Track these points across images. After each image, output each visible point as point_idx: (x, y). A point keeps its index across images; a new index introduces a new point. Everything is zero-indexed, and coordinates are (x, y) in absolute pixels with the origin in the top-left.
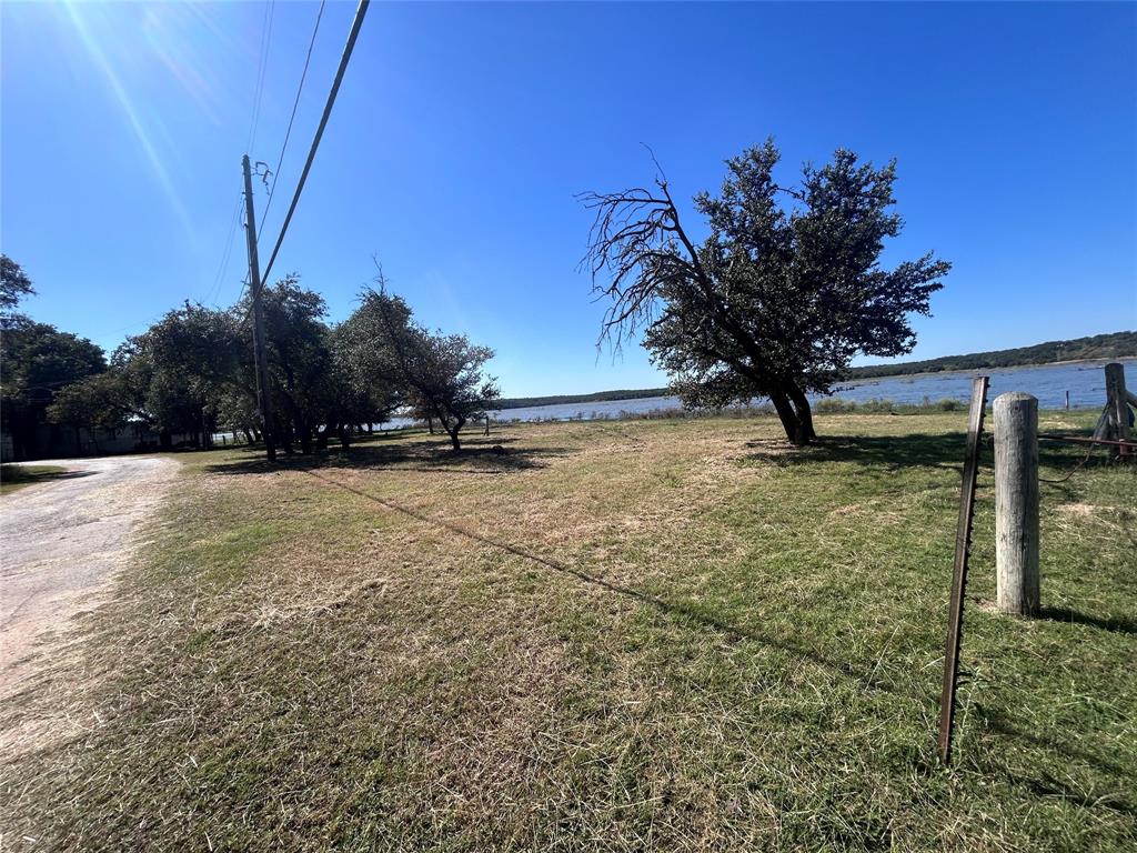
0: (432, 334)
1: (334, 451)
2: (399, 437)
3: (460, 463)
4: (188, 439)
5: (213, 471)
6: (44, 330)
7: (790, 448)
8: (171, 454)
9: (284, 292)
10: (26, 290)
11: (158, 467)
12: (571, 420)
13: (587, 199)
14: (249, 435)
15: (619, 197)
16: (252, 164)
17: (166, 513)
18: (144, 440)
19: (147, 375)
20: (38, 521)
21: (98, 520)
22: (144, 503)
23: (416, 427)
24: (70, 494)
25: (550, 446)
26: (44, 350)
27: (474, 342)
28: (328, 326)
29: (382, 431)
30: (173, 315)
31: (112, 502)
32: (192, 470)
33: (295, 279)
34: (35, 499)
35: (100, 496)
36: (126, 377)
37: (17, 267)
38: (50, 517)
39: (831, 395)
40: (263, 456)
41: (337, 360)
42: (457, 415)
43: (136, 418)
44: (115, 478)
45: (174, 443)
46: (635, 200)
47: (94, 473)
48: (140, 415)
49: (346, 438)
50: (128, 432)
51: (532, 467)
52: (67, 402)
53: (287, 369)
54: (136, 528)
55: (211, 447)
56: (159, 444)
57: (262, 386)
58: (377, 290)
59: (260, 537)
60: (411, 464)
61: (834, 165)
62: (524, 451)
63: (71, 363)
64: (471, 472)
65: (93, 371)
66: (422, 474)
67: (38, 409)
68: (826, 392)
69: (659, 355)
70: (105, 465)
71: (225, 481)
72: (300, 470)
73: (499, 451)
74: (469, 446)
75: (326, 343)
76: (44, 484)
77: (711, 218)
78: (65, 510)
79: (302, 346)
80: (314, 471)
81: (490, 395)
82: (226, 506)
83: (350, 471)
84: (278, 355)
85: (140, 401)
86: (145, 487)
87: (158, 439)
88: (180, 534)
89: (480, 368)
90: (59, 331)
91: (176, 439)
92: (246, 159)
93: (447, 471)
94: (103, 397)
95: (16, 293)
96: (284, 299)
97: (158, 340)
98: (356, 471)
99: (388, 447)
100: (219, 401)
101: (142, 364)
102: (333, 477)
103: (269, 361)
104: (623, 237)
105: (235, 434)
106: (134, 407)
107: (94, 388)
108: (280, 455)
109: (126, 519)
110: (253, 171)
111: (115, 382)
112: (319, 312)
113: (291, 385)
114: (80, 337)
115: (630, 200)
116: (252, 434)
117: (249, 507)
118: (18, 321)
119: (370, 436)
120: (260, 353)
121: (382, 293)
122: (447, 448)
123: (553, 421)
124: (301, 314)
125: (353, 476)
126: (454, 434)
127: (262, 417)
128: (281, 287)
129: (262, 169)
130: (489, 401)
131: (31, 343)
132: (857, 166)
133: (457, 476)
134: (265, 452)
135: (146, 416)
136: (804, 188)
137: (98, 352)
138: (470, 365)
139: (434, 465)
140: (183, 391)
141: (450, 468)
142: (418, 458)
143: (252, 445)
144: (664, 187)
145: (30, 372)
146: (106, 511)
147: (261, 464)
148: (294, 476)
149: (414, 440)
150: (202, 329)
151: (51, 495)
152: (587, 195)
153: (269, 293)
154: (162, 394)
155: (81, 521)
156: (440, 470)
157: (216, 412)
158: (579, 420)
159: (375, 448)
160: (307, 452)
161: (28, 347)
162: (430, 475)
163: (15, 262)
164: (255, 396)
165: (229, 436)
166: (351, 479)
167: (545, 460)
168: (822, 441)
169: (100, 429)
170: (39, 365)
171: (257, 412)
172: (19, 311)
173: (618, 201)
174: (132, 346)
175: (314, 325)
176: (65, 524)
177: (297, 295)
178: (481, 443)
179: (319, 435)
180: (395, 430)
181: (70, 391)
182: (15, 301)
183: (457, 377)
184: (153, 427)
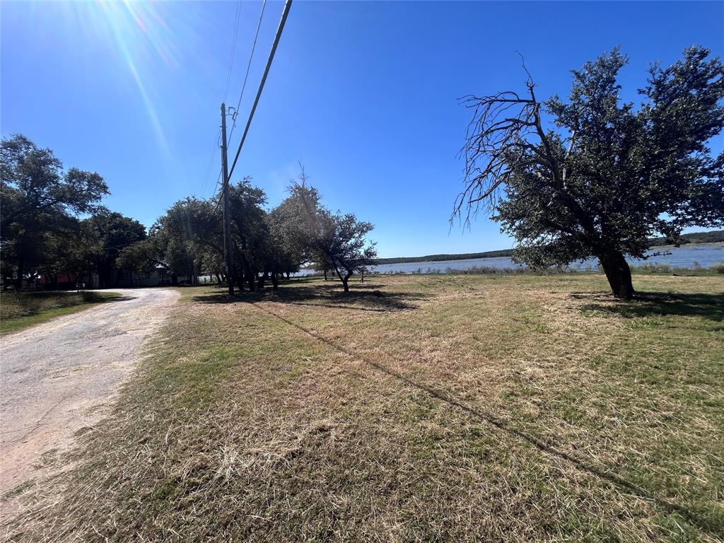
0: (333, 214)
1: (268, 290)
2: (306, 282)
3: (352, 302)
4: (186, 279)
5: (197, 301)
6: (115, 216)
7: (617, 301)
8: (177, 288)
9: (242, 188)
10: (106, 192)
11: (168, 295)
12: (414, 274)
13: (468, 100)
14: (219, 278)
15: (493, 98)
16: (227, 109)
17: (167, 331)
18: (164, 279)
19: (166, 241)
20: (93, 330)
21: (125, 333)
22: (155, 322)
23: (315, 275)
24: (117, 312)
25: (411, 292)
26: (116, 227)
27: (360, 219)
28: (266, 211)
29: (294, 277)
30: (179, 204)
31: (138, 319)
32: (185, 299)
33: (249, 180)
34: (98, 314)
35: (134, 313)
36: (156, 243)
37: (102, 179)
38: (99, 328)
39: (645, 258)
40: (227, 291)
41: (272, 232)
42: (347, 269)
43: (160, 266)
44: (145, 302)
45: (179, 281)
46: (506, 101)
47: (135, 298)
48: (162, 264)
49: (275, 281)
50: (156, 274)
51: (407, 307)
52: (125, 256)
53: (242, 237)
54: (146, 342)
55: (198, 284)
56: (171, 281)
57: (227, 247)
58: (300, 184)
59: (224, 358)
60: (318, 301)
61: (684, 61)
62: (396, 295)
63: (129, 234)
64: (362, 309)
65: (139, 239)
66: (329, 309)
67: (112, 260)
68: (641, 256)
69: (508, 226)
70: (141, 293)
71: (204, 307)
72: (248, 302)
73: (378, 294)
74: (353, 290)
75: (266, 220)
76: (107, 304)
77: (557, 117)
78: (110, 323)
79: (251, 222)
80: (257, 303)
81: (371, 255)
82: (202, 328)
83: (280, 304)
84: (238, 229)
85: (162, 256)
86: (158, 310)
87: (170, 279)
88: (171, 350)
89: (363, 237)
90: (124, 216)
91: (180, 279)
92: (223, 106)
93: (345, 307)
94: (144, 255)
95: (101, 194)
96: (242, 192)
97: (170, 219)
98: (284, 305)
99: (301, 288)
100: (203, 257)
101: (164, 235)
102: (270, 308)
103: (232, 232)
104: (492, 131)
105: (211, 277)
106: (158, 260)
107: (139, 248)
108: (236, 291)
109: (141, 334)
110: (227, 113)
111: (150, 245)
112: (262, 201)
113: (244, 247)
114: (134, 220)
115: (501, 101)
116: (220, 276)
117: (217, 330)
118: (101, 210)
119: (288, 280)
120: (226, 227)
121: (303, 186)
122: (339, 290)
123: (401, 274)
124: (251, 202)
125: (283, 309)
126: (345, 281)
127: (226, 267)
128: (240, 185)
129: (232, 111)
130: (369, 259)
131: (109, 223)
132: (707, 60)
133: (354, 312)
134: (227, 289)
135: (165, 265)
136: (649, 85)
137: (143, 228)
138: (357, 235)
139: (335, 303)
140: (184, 251)
141: (347, 305)
142: (322, 297)
143: (220, 284)
144: (531, 89)
145: (108, 239)
146: (133, 325)
147: (224, 297)
148: (244, 306)
149: (316, 284)
150: (195, 212)
151: (107, 311)
152: (469, 97)
153: (233, 189)
154: (173, 252)
155: (117, 332)
156: (340, 307)
157: (201, 263)
158: (419, 273)
159: (293, 288)
160: (252, 290)
161: (108, 225)
162: (335, 310)
163: (101, 176)
164: (223, 254)
165: (208, 278)
166: (282, 311)
167: (414, 302)
168: (643, 296)
169: (142, 272)
170: (113, 235)
171: (224, 264)
172: (102, 204)
173: (494, 101)
174: (160, 225)
175: (258, 209)
176: (106, 335)
177: (249, 190)
178: (360, 287)
179: (259, 278)
180: (303, 277)
181: (127, 250)
182: (100, 198)
183: (349, 243)
184: (168, 272)
